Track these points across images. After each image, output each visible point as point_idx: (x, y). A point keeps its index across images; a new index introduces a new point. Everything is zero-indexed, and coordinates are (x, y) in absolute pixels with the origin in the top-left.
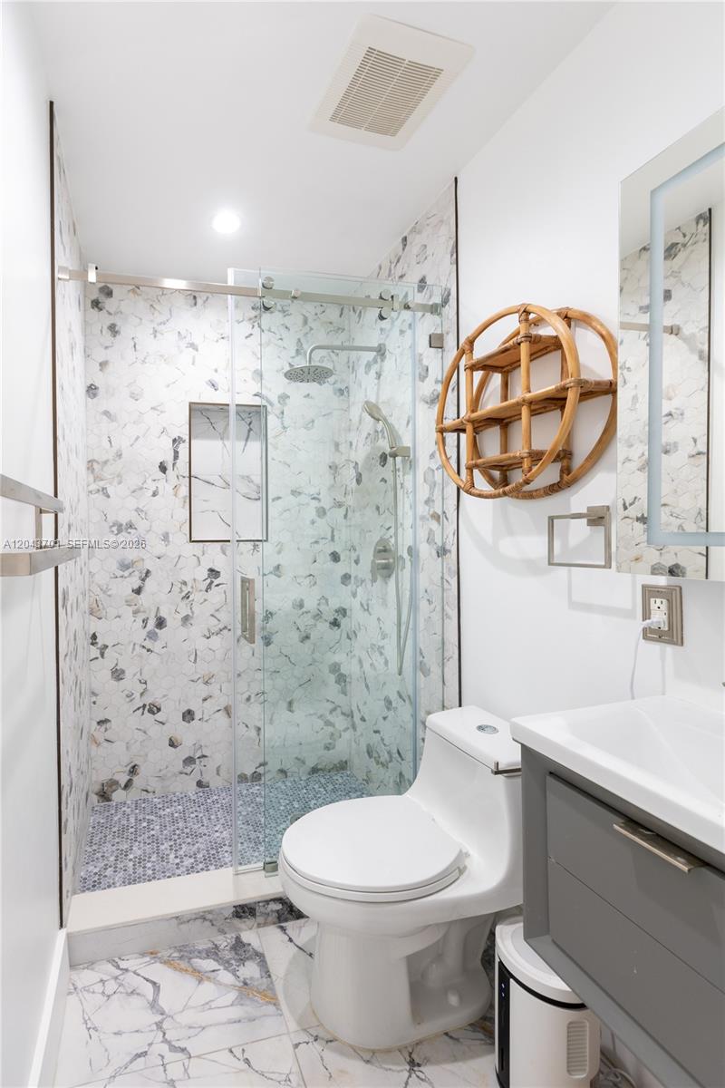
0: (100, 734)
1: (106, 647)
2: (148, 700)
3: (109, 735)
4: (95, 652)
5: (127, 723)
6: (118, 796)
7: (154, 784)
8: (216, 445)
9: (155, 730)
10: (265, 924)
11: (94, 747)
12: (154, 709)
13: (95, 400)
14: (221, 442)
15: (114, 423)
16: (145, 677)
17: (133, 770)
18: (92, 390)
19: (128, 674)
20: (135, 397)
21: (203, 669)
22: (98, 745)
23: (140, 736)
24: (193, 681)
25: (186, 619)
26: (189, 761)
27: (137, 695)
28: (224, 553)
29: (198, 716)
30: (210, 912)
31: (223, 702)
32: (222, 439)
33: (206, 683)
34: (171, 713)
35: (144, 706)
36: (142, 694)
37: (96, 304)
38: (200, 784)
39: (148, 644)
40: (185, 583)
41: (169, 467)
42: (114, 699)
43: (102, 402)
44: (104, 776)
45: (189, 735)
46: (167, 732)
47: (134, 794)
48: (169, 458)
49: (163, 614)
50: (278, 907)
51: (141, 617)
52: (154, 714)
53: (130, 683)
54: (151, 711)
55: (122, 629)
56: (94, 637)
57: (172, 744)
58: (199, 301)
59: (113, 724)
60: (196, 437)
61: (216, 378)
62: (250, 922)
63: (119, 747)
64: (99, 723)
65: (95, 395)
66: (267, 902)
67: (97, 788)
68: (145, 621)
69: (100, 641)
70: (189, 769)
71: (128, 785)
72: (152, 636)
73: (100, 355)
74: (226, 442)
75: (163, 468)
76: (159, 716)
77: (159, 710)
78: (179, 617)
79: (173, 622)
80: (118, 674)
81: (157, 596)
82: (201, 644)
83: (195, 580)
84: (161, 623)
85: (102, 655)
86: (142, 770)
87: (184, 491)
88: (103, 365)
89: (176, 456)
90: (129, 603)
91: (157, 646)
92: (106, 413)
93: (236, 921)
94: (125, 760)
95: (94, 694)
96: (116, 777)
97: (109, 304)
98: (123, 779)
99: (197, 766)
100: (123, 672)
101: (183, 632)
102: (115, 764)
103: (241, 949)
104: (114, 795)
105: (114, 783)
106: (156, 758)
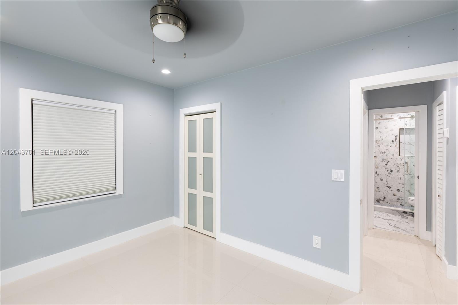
0: (377, 190)
1: (379, 174)
2: (388, 186)
3: (379, 190)
4: (376, 175)
5: (383, 189)
6: (381, 202)
7: (389, 201)
8: (407, 136)
9: (390, 192)
10: (409, 216)
11: (376, 192)
12: (390, 187)
13: (377, 130)
14: (409, 135)
15: (382, 134)
16: (388, 181)
17: (385, 198)
19: (384, 180)
20: (386, 128)
21: (402, 181)
22: (377, 192)
23: (386, 192)
24: (399, 184)
25: (398, 171)
26: (398, 199)
28: (408, 158)
29: (401, 191)
30: (398, 210)
31: (408, 189)
32: (409, 134)
33: (403, 184)
34: (394, 189)
35: (387, 187)
36: (387, 184)
38: (401, 204)
39: (388, 175)
40: (398, 164)
41: (394, 141)
42: (380, 184)
43: (379, 130)
44: (378, 198)
45: (398, 194)
46: (393, 192)
47: (384, 202)
48: (394, 139)
49: (392, 169)
50: (412, 214)
51: (387, 170)
52: (390, 188)
53: (384, 182)
54: (389, 188)
55: (383, 172)
56: (376, 172)
57: (394, 195)
59: (380, 188)
60: (402, 134)
61: (407, 123)
62: (406, 214)
63: (381, 193)
64: (377, 188)
65: (377, 129)
66: (410, 212)
67: (377, 199)
68: (388, 171)
69: (378, 173)
70: (398, 201)
71: (383, 201)
72: (389, 173)
75: (393, 141)
76: (391, 189)
77: (391, 188)
79: (395, 171)
80: (381, 180)
81: (390, 166)
82: (402, 177)
83: (400, 164)
84: (392, 171)
85: (378, 176)
86: (387, 198)
87: (398, 146)
88: (379, 123)
89: (396, 139)
90: (384, 167)
91: (391, 176)
92: (380, 132)
93: (403, 213)
94: (383, 196)
95: (376, 183)
96: (381, 198)
98: (382, 199)
99: (400, 201)
100: (382, 179)
101: (397, 174)
102: (381, 196)
103: (403, 216)
104: (380, 202)
105: (380, 200)
106: (390, 197)
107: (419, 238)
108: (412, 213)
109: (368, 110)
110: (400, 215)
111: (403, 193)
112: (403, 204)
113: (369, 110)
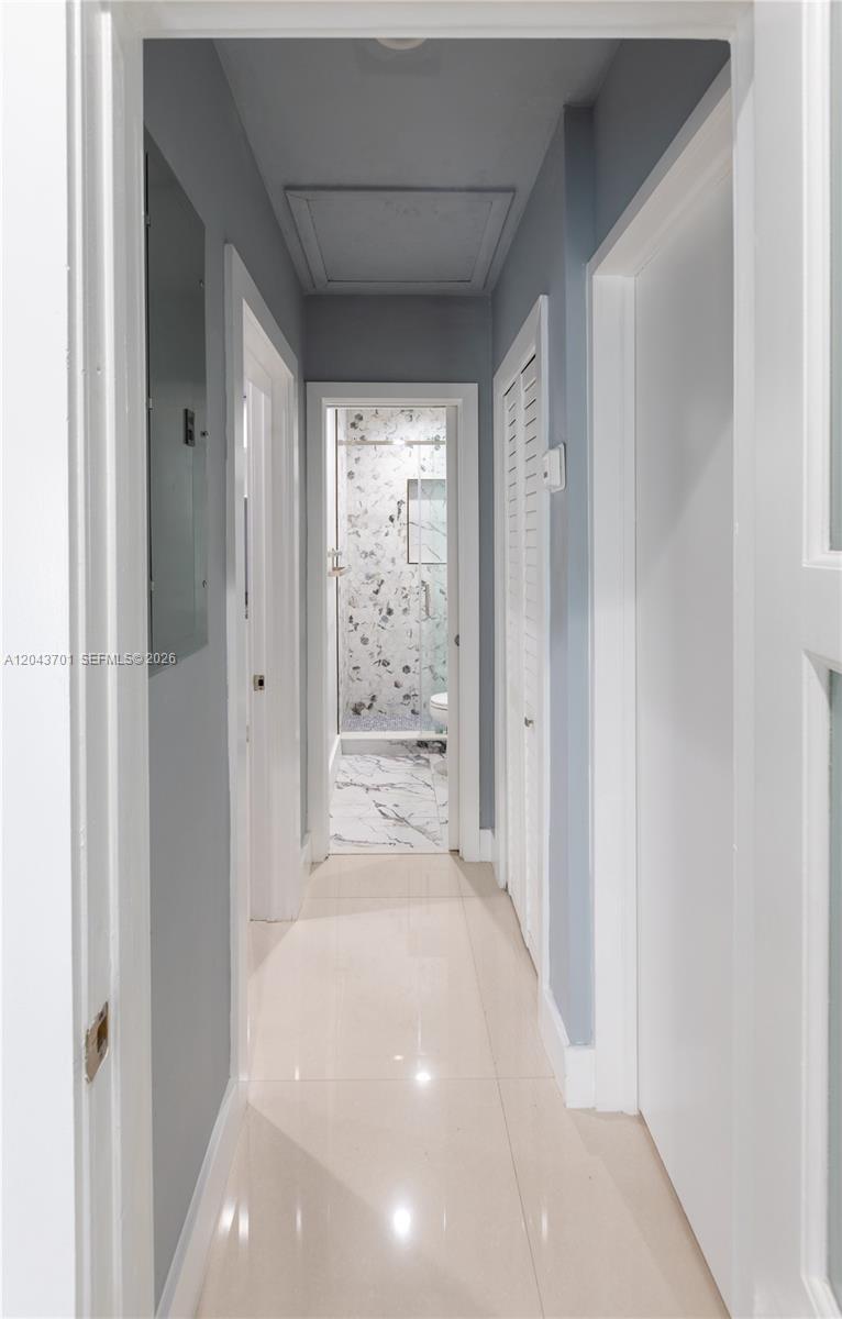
0: (354, 674)
1: (358, 624)
2: (382, 658)
3: (359, 676)
4: (351, 627)
5: (370, 670)
6: (364, 712)
7: (385, 708)
8: (426, 503)
9: (386, 676)
10: (433, 753)
11: (351, 682)
12: (386, 663)
13: (353, 480)
14: (429, 501)
15: (363, 494)
16: (381, 643)
17: (373, 698)
18: (351, 475)
19: (370, 641)
20: (375, 477)
21: (415, 641)
22: (353, 681)
23: (376, 678)
24: (409, 648)
25: (405, 610)
26: (407, 697)
27: (375, 654)
28: (429, 571)
29: (412, 670)
30: (406, 741)
31: (429, 663)
32: (430, 498)
33: (418, 650)
34: (396, 666)
35: (380, 661)
36: (379, 654)
37: (353, 425)
38: (413, 712)
39: (383, 624)
40: (405, 589)
41: (396, 518)
42: (362, 655)
43: (357, 482)
44: (356, 700)
45: (408, 681)
46: (394, 678)
47: (373, 713)
48: (395, 513)
49: (391, 606)
50: (441, 745)
51: (378, 607)
52: (385, 666)
53: (371, 646)
54: (384, 664)
55: (368, 614)
56: (351, 618)
57: (396, 685)
58: (414, 418)
59: (362, 670)
60: (412, 499)
61: (425, 464)
62: (426, 750)
63: (365, 684)
64: (354, 668)
66: (434, 742)
67: (352, 706)
68: (381, 610)
69: (355, 621)
70: (406, 702)
71: (370, 707)
72: (385, 619)
73: (355, 454)
74: (433, 502)
75: (392, 519)
76: (388, 668)
77: (389, 664)
78: (401, 609)
79: (397, 611)
80: (364, 641)
81: (388, 596)
82: (415, 626)
83: (411, 587)
84: (390, 612)
85: (356, 628)
86: (378, 699)
87: (404, 533)
88: (357, 460)
89: (400, 512)
90: (371, 599)
91: (388, 626)
92: (358, 487)
93: (418, 748)
94: (369, 692)
95: (351, 651)
96: (364, 701)
97: (361, 424)
98: (367, 704)
99: (412, 701)
100: (367, 640)
101: (403, 618)
102: (361, 694)
103: (418, 757)
104: (362, 712)
105: (362, 705)
106: (387, 694)
107: (462, 859)
108: (440, 742)
109: (305, 381)
110: (410, 755)
111: (417, 677)
112: (417, 709)
113: (308, 384)
